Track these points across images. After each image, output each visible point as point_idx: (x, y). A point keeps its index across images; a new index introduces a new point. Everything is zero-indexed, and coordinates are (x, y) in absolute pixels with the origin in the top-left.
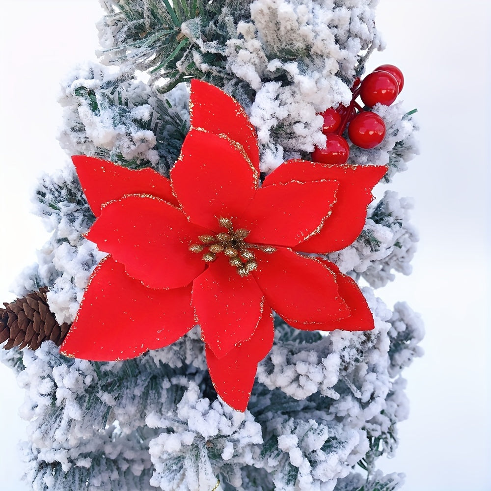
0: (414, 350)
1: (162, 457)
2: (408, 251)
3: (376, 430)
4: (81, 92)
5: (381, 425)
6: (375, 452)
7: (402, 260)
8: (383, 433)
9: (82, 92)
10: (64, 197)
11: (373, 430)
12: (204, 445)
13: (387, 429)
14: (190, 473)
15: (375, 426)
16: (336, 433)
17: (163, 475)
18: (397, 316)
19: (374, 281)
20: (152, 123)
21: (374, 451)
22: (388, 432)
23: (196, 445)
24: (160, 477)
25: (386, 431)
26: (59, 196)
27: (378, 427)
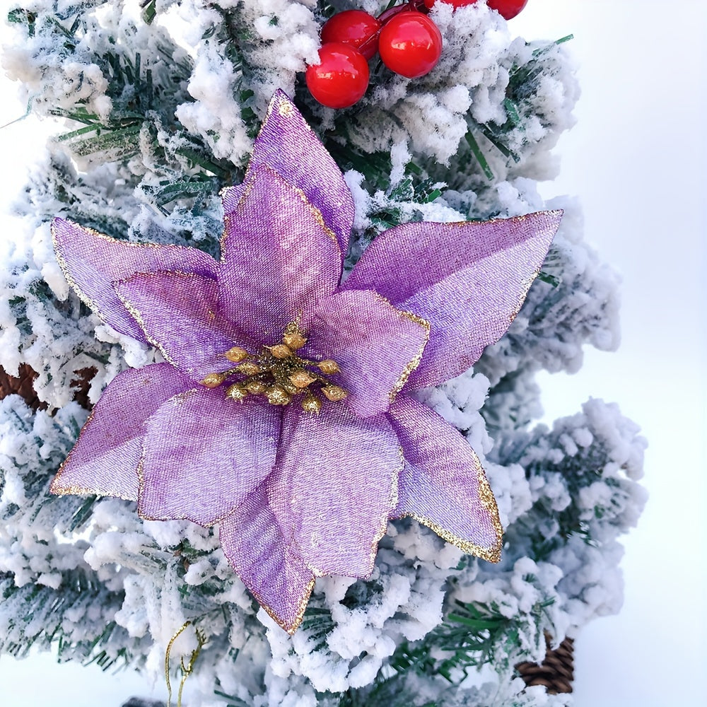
0: (628, 490)
1: (138, 583)
2: (603, 306)
3: (509, 606)
4: (17, 16)
5: (519, 597)
6: (505, 645)
7: (595, 322)
8: (523, 613)
9: (20, 16)
10: (52, 194)
11: (503, 603)
12: (174, 565)
13: (531, 607)
14: (150, 605)
15: (507, 598)
16: (385, 581)
17: (135, 611)
18: (582, 421)
19: (546, 357)
20: (141, 72)
21: (503, 642)
22: (532, 614)
23: (164, 562)
24: (130, 613)
25: (527, 611)
26: (46, 192)
27: (514, 601)
